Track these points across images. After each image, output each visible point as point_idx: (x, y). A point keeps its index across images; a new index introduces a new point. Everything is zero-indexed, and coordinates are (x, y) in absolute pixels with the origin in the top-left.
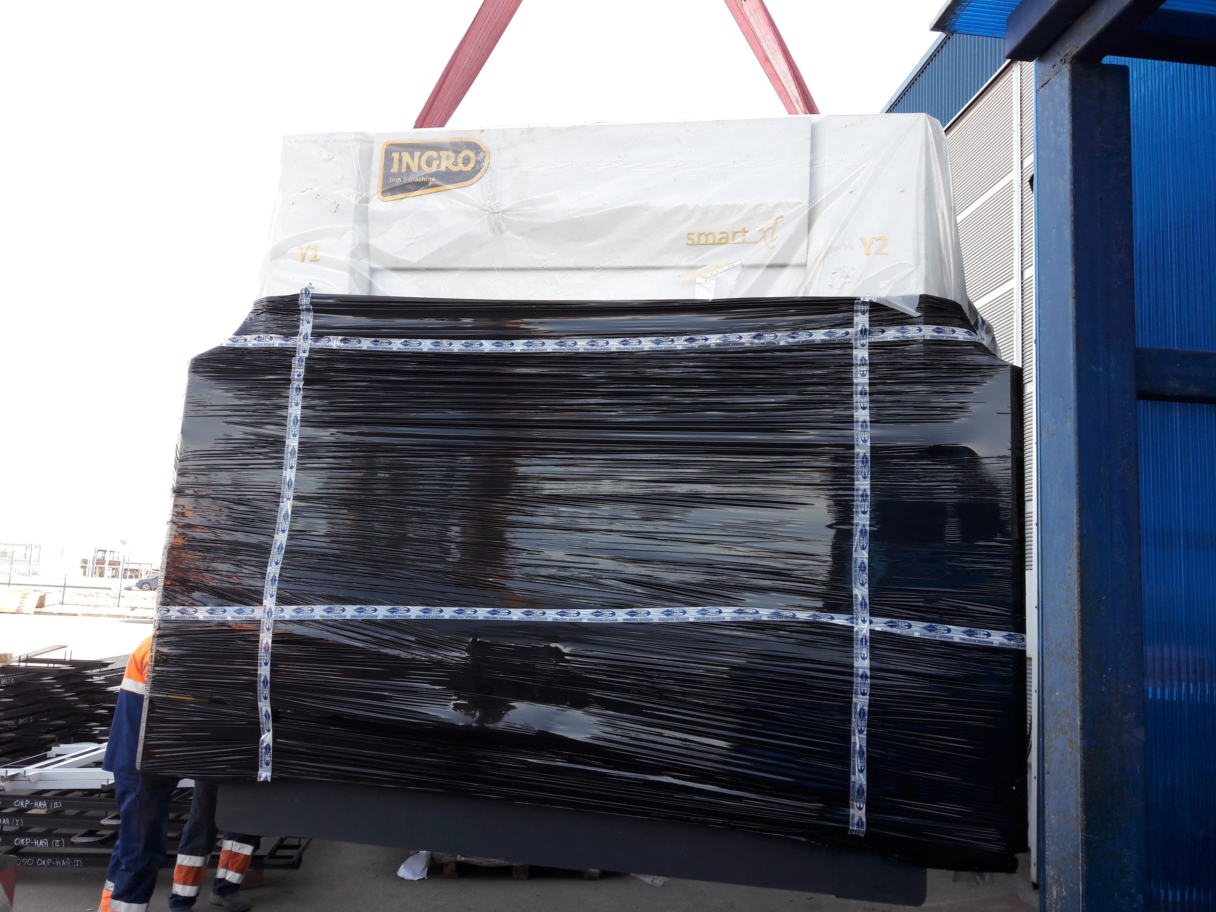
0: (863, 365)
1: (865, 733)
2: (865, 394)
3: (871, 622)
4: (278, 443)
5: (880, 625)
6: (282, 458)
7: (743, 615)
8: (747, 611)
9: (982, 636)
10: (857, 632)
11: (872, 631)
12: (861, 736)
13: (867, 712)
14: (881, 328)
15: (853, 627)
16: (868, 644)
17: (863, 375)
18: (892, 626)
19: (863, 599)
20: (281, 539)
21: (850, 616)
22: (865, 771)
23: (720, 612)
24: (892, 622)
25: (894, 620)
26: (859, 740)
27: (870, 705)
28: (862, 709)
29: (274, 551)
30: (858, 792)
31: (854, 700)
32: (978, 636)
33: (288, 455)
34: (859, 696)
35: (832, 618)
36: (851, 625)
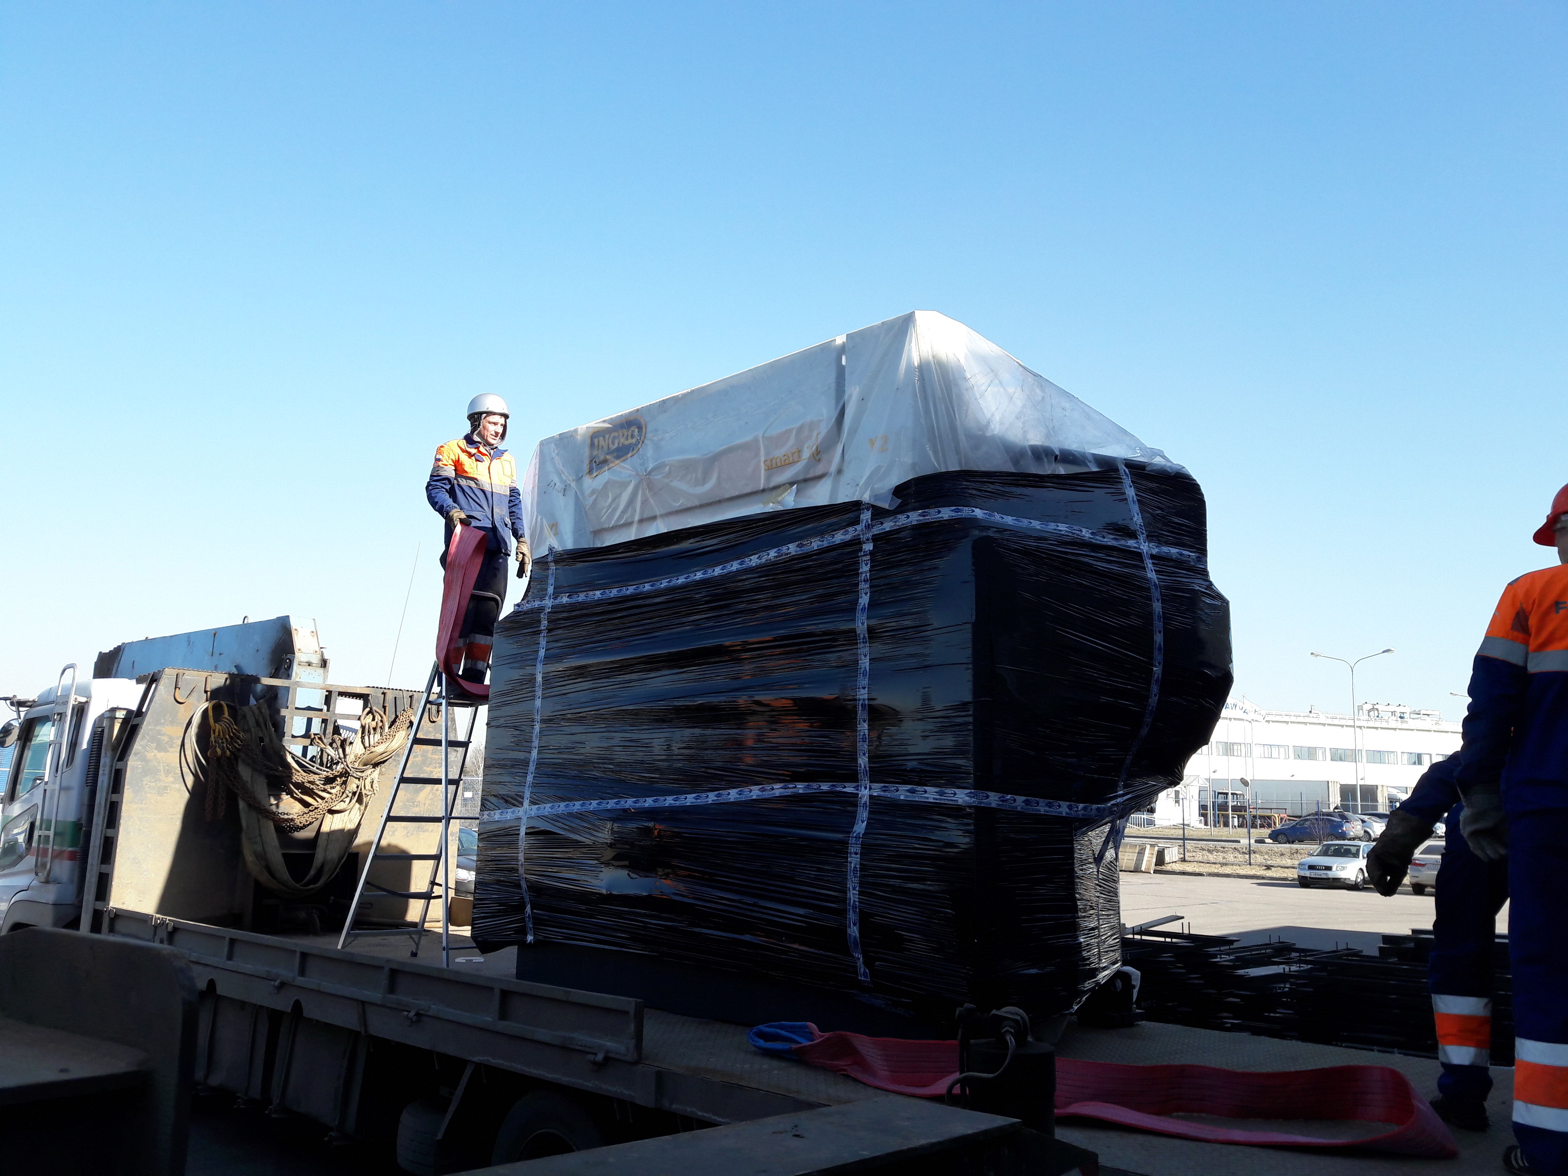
0: (866, 555)
1: (857, 889)
2: (867, 580)
3: (870, 789)
4: (532, 680)
5: (877, 790)
6: (534, 691)
7: (787, 790)
8: (790, 786)
9: (950, 795)
10: (861, 798)
11: (871, 797)
12: (854, 892)
13: (859, 869)
14: (880, 520)
15: (858, 794)
16: (868, 808)
17: (866, 565)
18: (885, 791)
19: (865, 767)
20: (534, 753)
21: (855, 784)
22: (858, 925)
23: (773, 789)
24: (885, 787)
25: (887, 785)
26: (853, 895)
27: (861, 864)
28: (855, 867)
29: (531, 764)
30: (854, 943)
31: (849, 859)
32: (947, 795)
33: (537, 689)
34: (853, 856)
35: (845, 787)
36: (856, 792)
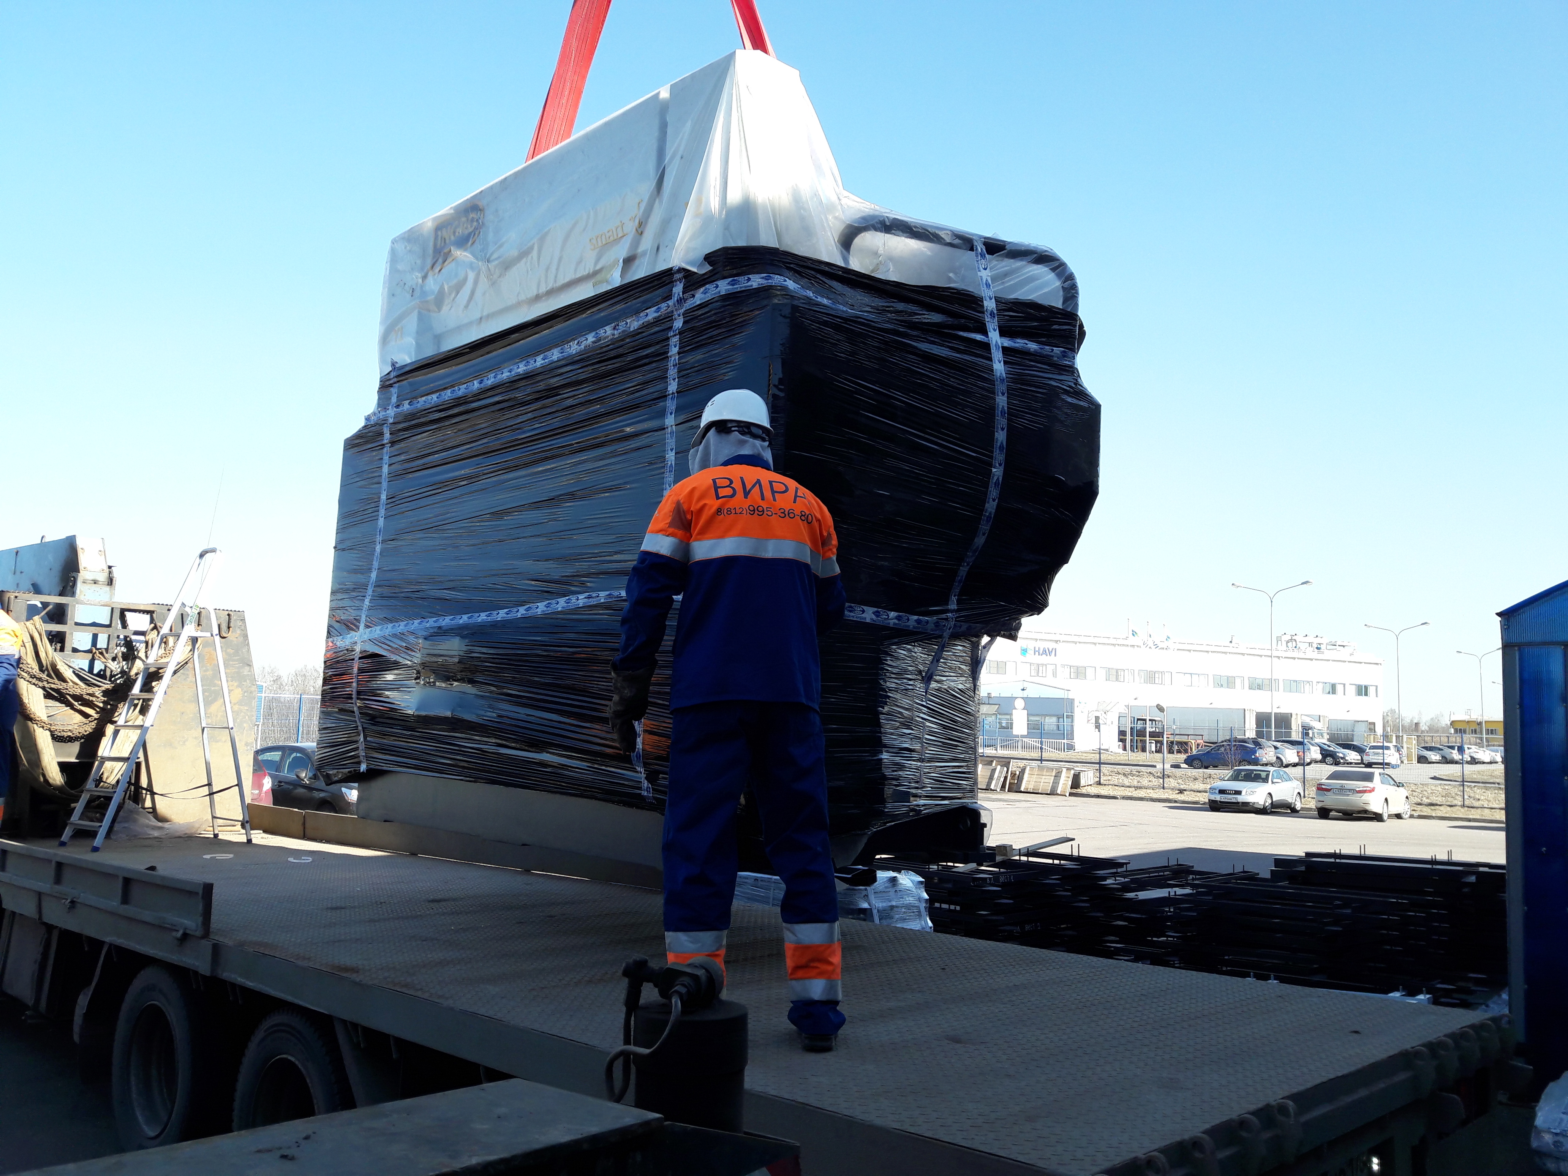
0: (677, 335)
2: (676, 365)
4: (376, 499)
6: (378, 511)
7: (591, 599)
8: (593, 595)
14: (691, 293)
17: (676, 347)
23: (577, 599)
33: (381, 508)
